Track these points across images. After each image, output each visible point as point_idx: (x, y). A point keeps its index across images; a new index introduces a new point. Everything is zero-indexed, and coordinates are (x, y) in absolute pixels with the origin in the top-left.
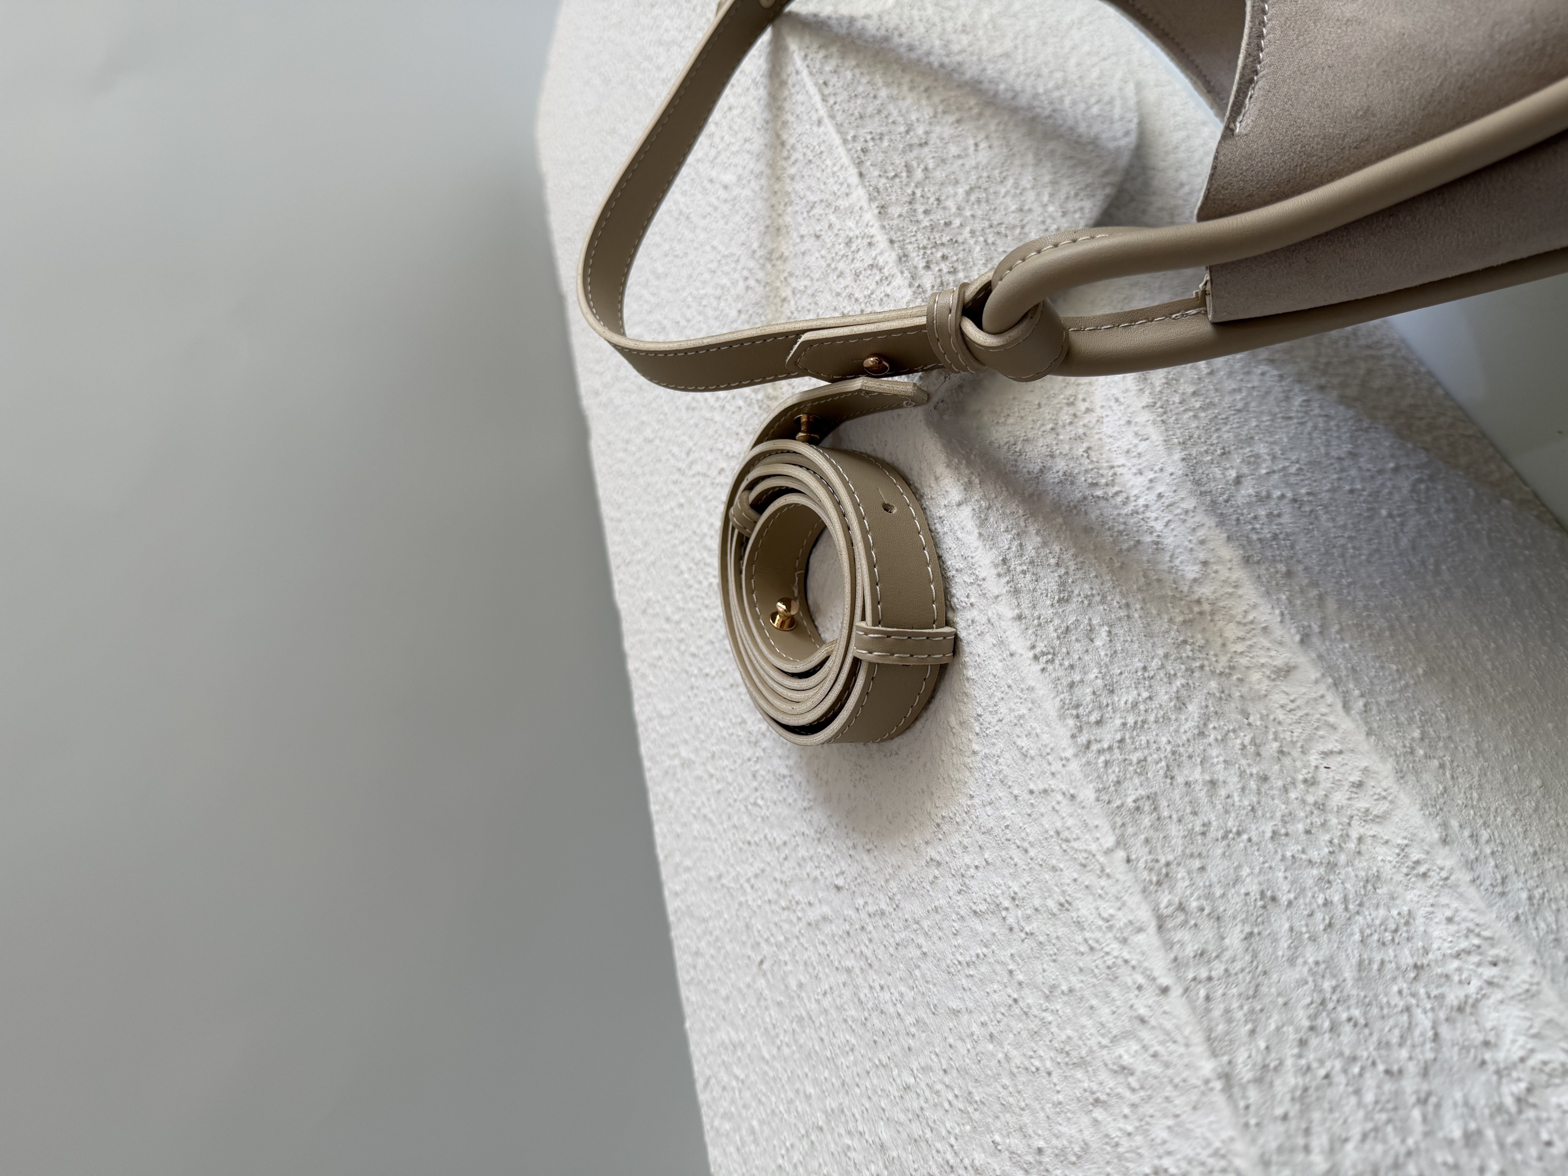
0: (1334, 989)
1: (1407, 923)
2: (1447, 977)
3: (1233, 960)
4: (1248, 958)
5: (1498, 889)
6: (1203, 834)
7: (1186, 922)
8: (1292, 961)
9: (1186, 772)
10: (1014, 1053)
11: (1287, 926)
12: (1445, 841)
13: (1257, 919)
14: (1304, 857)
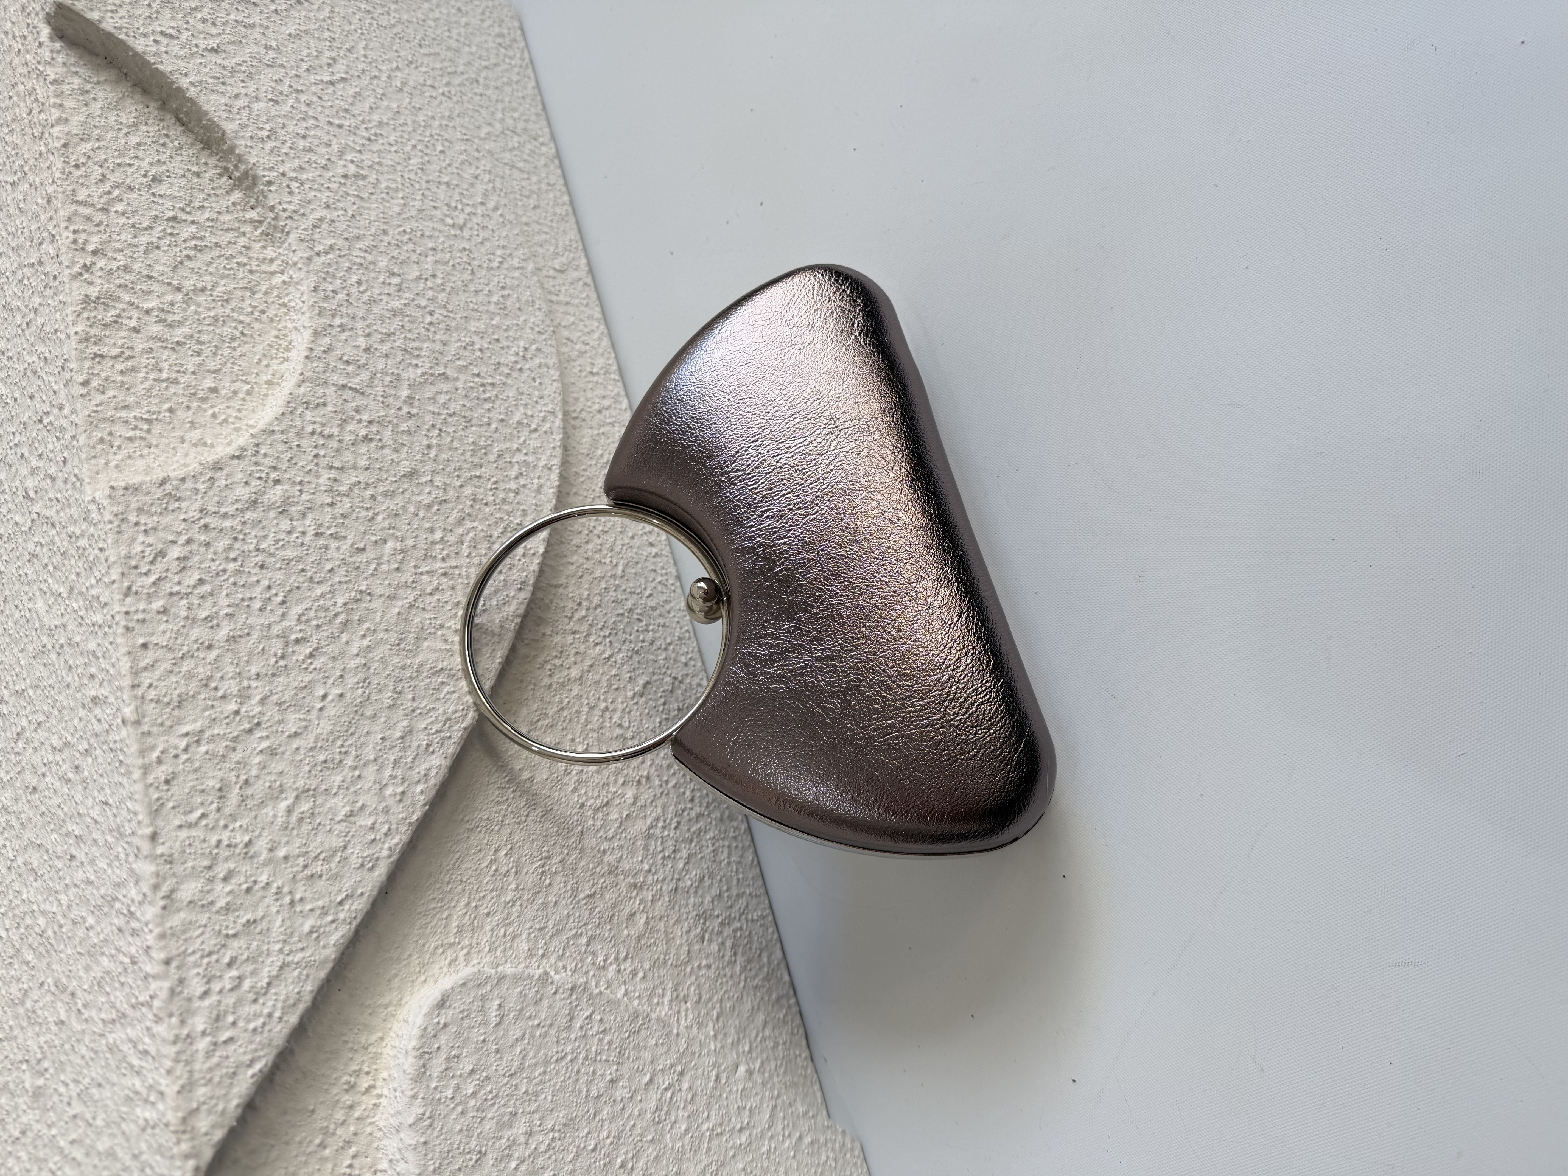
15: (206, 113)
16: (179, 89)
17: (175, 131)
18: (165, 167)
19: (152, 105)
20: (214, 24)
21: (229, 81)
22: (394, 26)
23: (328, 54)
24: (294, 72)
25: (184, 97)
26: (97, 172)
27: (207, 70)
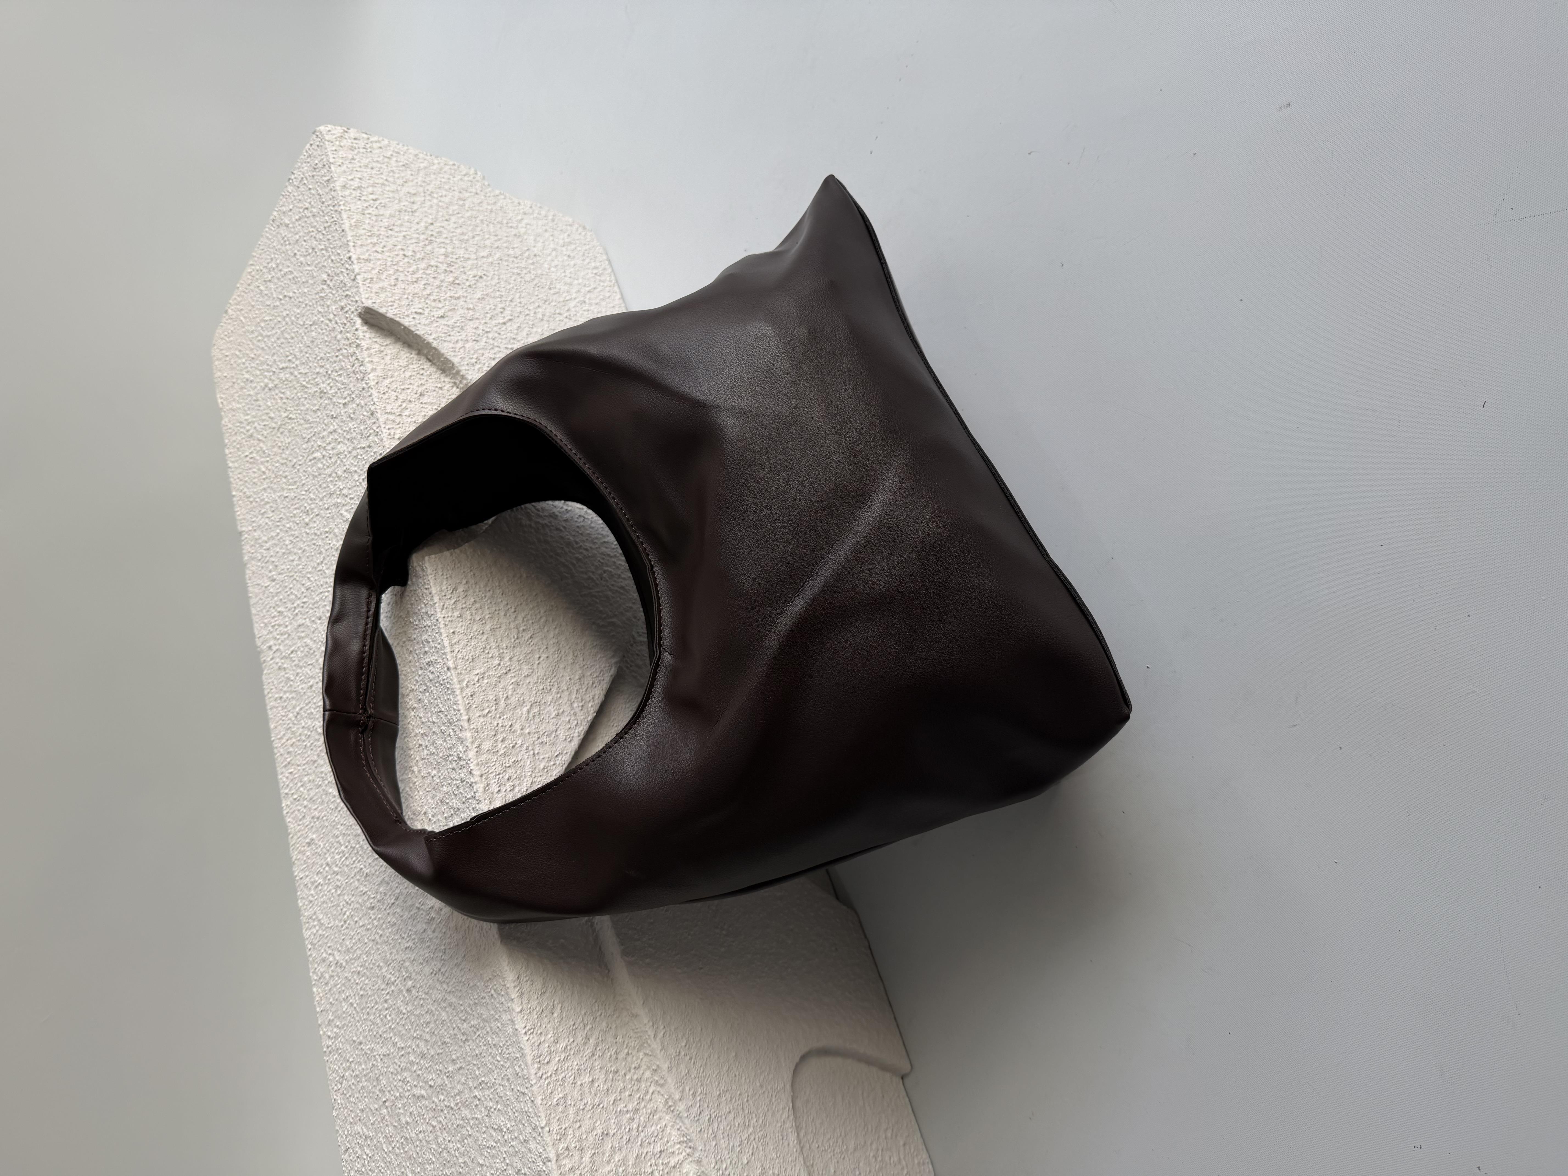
0: (623, 1171)
1: (663, 1130)
2: (673, 1153)
3: (584, 1168)
4: (591, 1165)
5: (696, 1119)
6: (584, 1109)
7: (568, 1154)
8: (608, 1162)
9: (582, 1078)
11: (610, 1146)
12: (680, 1100)
13: (598, 1146)
14: (625, 1109)
15: (443, 355)
16: (428, 343)
17: (427, 365)
18: (425, 387)
19: (414, 352)
20: (440, 301)
21: (452, 333)
22: (534, 279)
23: (500, 306)
24: (484, 321)
25: (431, 347)
26: (393, 394)
27: (440, 329)
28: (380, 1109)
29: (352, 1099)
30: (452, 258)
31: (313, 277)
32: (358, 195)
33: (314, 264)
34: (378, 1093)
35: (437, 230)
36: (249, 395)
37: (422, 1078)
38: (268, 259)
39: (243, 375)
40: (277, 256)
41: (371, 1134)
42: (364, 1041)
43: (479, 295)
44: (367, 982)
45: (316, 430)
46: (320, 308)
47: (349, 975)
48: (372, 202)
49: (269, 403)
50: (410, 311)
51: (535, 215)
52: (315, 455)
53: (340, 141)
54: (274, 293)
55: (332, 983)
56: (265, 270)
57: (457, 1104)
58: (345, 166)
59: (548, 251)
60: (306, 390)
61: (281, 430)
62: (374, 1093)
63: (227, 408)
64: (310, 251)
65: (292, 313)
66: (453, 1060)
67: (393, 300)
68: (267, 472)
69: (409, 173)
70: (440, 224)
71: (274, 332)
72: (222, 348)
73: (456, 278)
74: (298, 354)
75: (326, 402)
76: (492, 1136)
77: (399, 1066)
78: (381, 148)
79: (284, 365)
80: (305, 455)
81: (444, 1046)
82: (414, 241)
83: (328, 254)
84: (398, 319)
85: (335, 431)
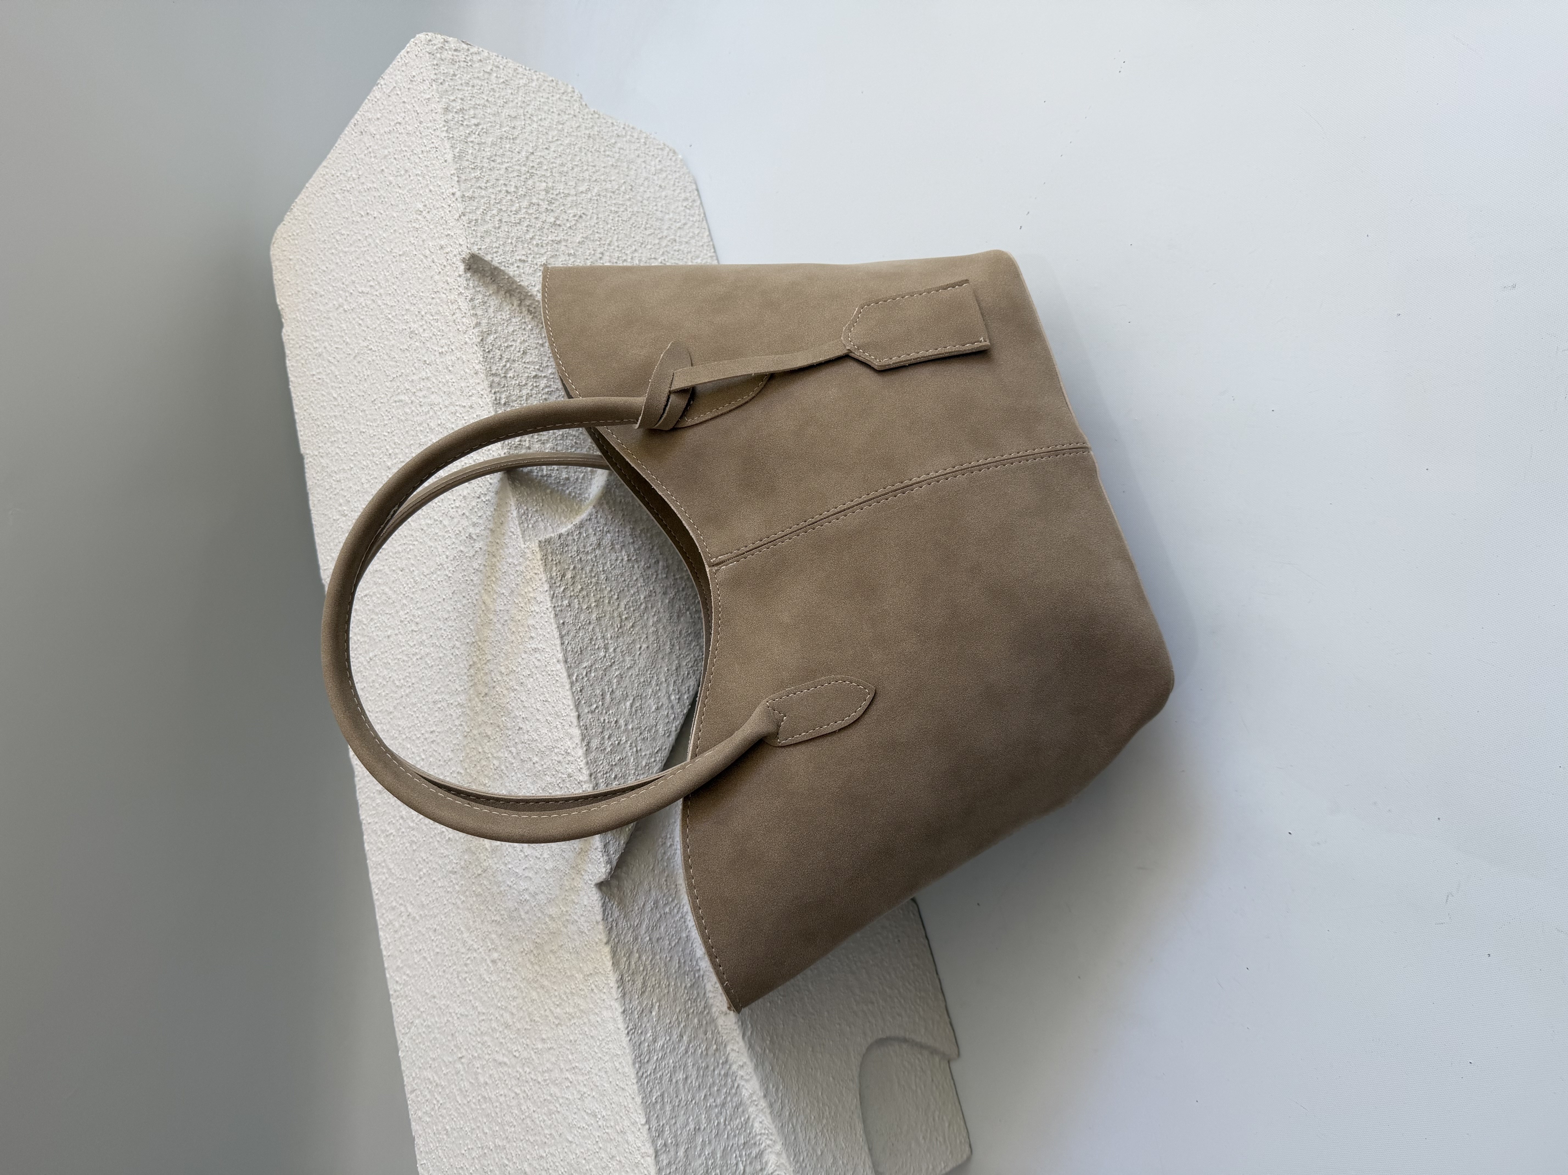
0: (712, 1164)
2: (755, 1144)
3: (679, 1162)
4: (685, 1159)
5: (779, 1113)
6: (679, 1106)
7: (665, 1150)
8: (700, 1156)
9: (677, 1075)
10: (594, 1170)
11: (701, 1140)
12: (764, 1096)
13: (692, 1139)
14: (714, 1104)
17: (528, 318)
18: (527, 344)
19: (515, 303)
20: (542, 246)
22: (630, 218)
23: (599, 250)
26: (498, 354)
28: (455, 1062)
29: (421, 1046)
30: (552, 194)
31: (405, 203)
32: (460, 119)
33: (407, 188)
34: (453, 1048)
35: (538, 160)
36: (318, 309)
37: (505, 1047)
38: (346, 166)
39: (311, 285)
40: (358, 166)
41: (443, 1083)
42: (438, 996)
43: (578, 239)
44: (444, 941)
45: (403, 371)
46: (412, 239)
47: (424, 931)
48: (474, 127)
49: (344, 326)
50: (513, 260)
51: (628, 137)
52: (402, 397)
53: (441, 53)
54: (354, 206)
55: (402, 932)
56: (342, 177)
57: (545, 1080)
58: (447, 83)
59: (640, 181)
60: (392, 324)
61: (358, 359)
62: (447, 1046)
63: (290, 316)
64: (403, 172)
65: (377, 235)
66: (543, 1039)
67: (497, 245)
68: (339, 398)
69: (510, 91)
70: (539, 154)
71: (353, 249)
72: (284, 249)
73: (557, 218)
74: (383, 282)
75: (417, 344)
76: (584, 1118)
77: (479, 1029)
78: (481, 60)
79: (363, 289)
80: (389, 395)
81: (533, 1023)
82: (515, 174)
83: (426, 183)
84: (503, 268)
85: (428, 378)
